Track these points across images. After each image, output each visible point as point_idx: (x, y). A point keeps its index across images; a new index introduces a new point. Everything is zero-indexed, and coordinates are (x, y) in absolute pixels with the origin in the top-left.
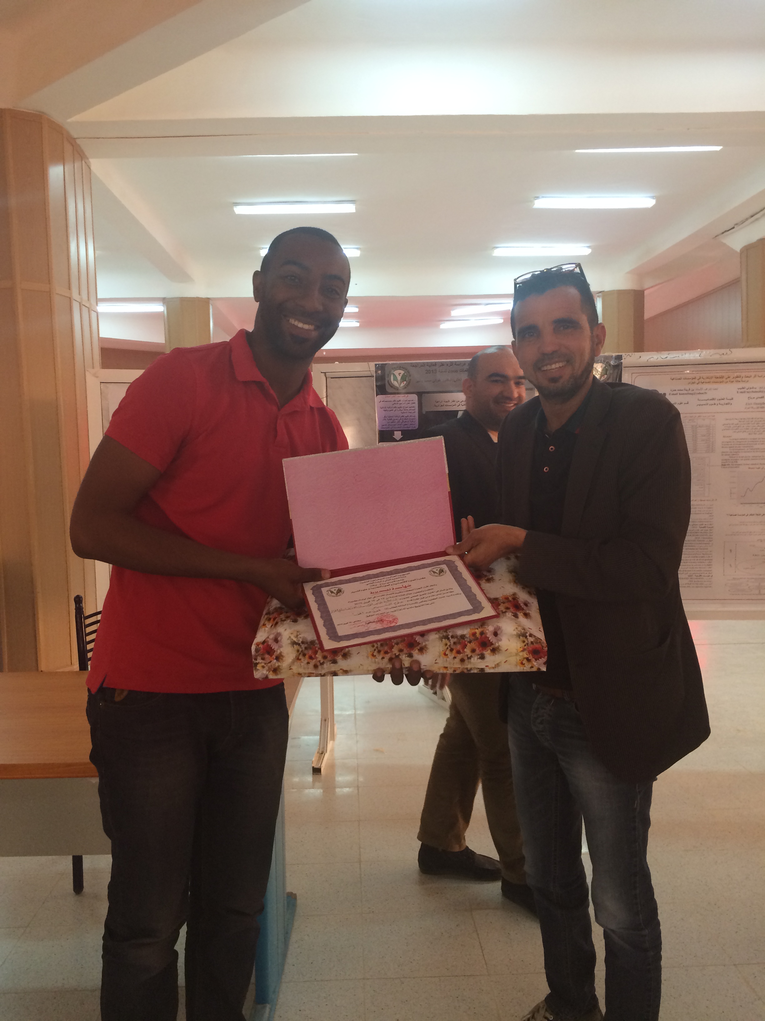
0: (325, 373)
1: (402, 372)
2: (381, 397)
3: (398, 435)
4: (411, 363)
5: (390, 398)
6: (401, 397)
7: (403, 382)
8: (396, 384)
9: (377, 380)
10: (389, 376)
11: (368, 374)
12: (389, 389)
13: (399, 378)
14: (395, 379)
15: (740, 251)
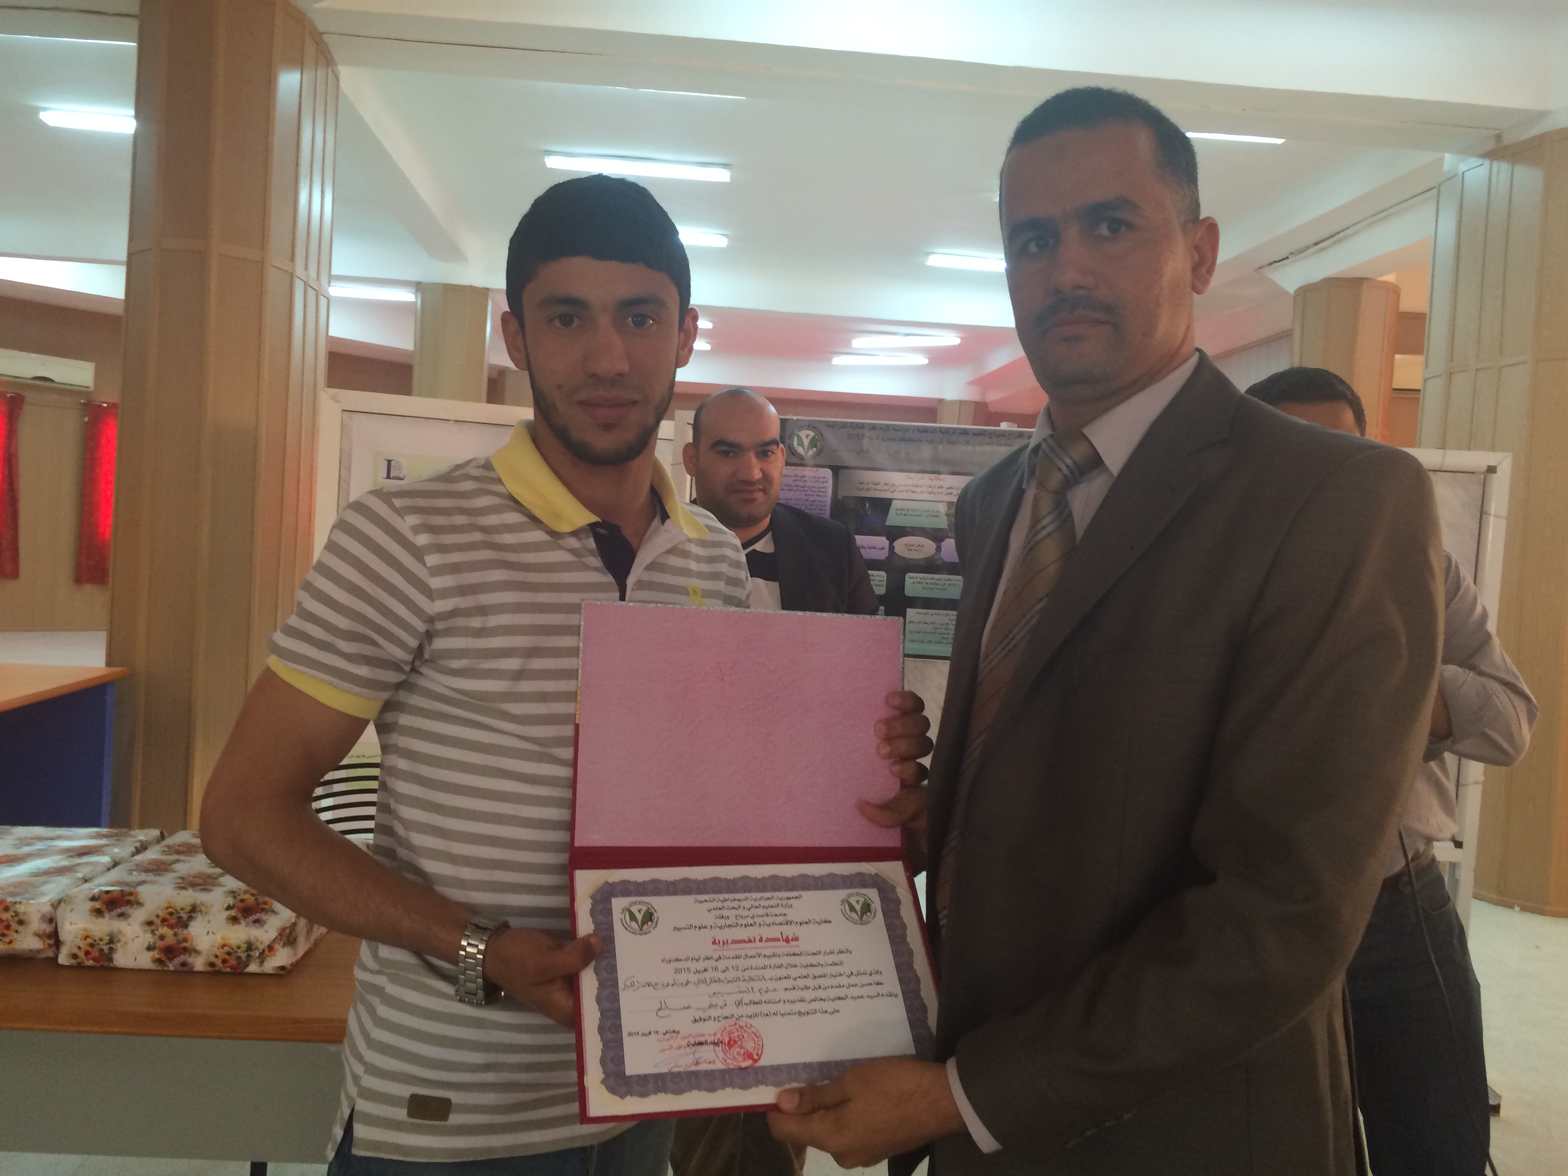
1: (812, 434)
4: (826, 422)
6: (807, 472)
7: (812, 448)
8: (800, 450)
10: (791, 437)
13: (806, 442)
14: (801, 444)
15: (1296, 291)
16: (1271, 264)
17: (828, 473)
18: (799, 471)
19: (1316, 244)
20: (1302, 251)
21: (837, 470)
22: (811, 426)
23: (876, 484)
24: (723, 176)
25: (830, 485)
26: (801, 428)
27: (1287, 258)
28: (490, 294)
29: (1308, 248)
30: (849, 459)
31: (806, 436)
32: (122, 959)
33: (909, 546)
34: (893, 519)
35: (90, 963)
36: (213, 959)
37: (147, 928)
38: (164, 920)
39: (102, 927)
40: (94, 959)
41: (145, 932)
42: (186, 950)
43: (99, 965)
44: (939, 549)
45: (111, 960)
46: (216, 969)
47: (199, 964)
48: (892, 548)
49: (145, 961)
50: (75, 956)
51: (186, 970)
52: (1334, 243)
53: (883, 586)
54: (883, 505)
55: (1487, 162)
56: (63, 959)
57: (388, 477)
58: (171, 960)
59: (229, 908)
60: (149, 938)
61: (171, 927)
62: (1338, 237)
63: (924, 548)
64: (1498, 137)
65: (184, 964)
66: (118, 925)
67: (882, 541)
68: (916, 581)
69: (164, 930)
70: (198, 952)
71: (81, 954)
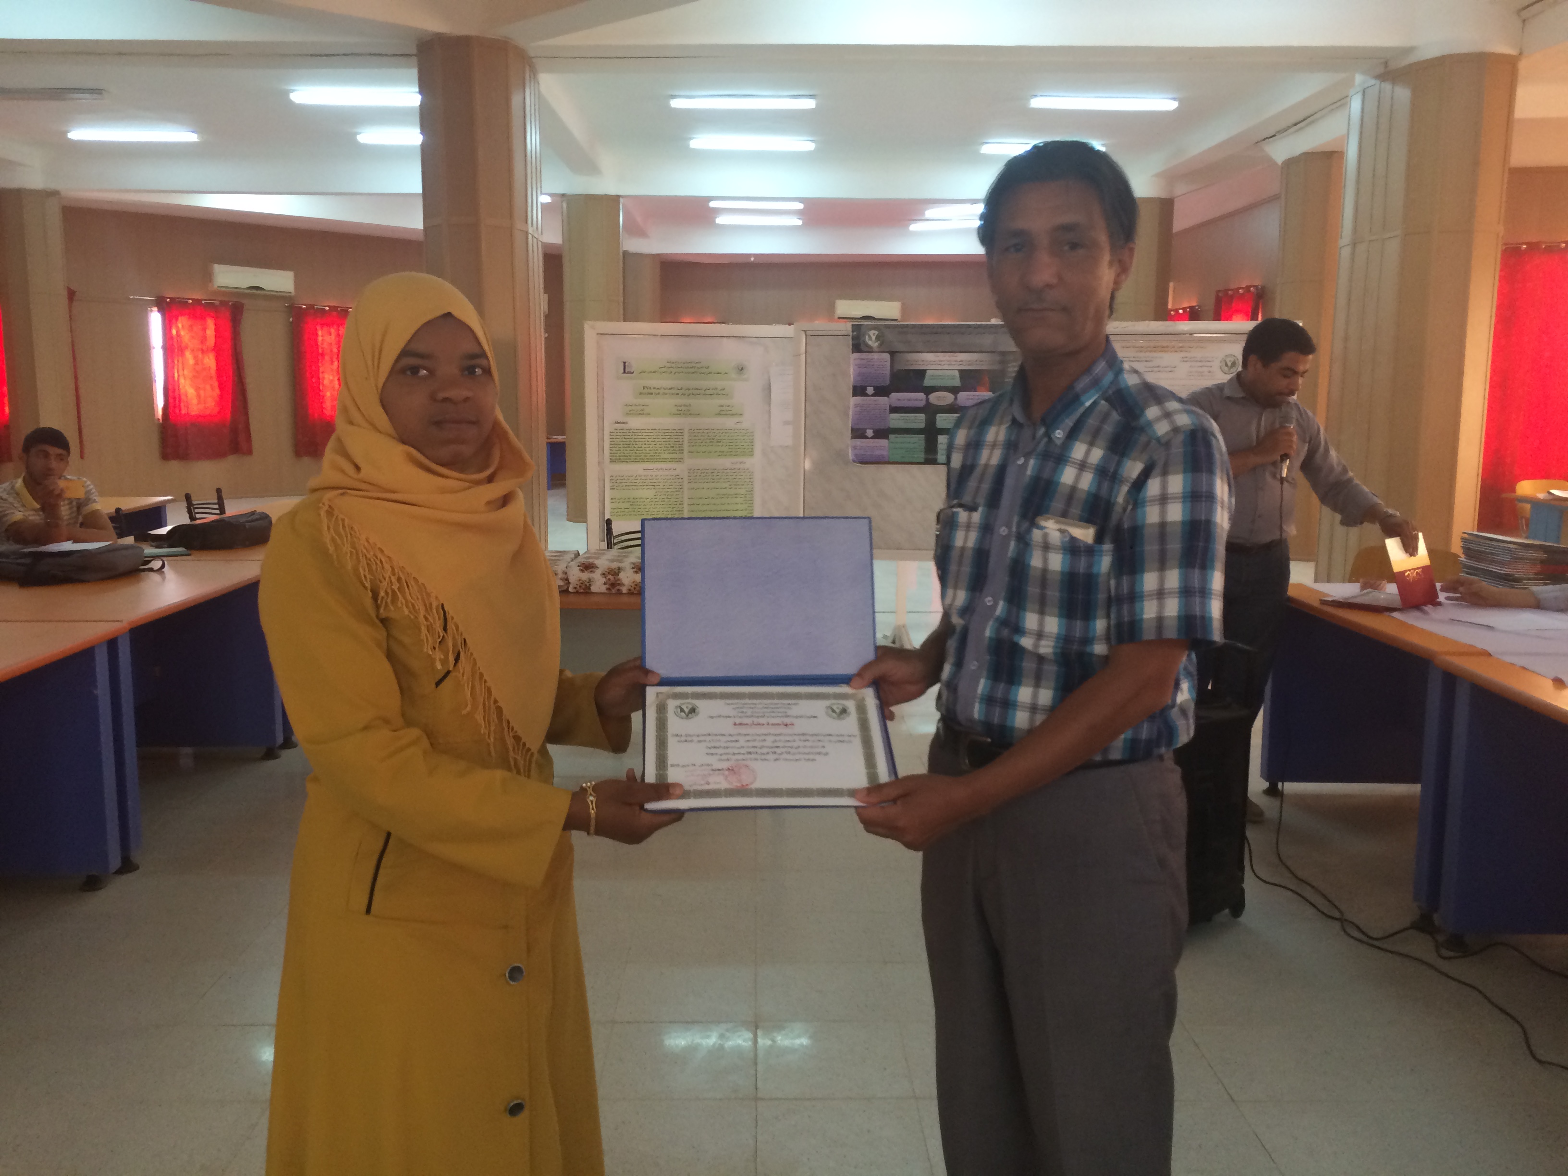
0: (805, 331)
1: (876, 333)
2: (856, 355)
3: (870, 390)
4: (885, 325)
5: (864, 355)
6: (876, 356)
7: (877, 342)
8: (870, 343)
9: (853, 339)
10: (864, 335)
11: (844, 333)
12: (863, 347)
13: (874, 338)
14: (870, 338)
15: (1282, 164)
16: (1264, 139)
17: (887, 356)
18: (870, 356)
19: (1295, 124)
20: (1286, 130)
21: (893, 354)
22: (875, 328)
23: (916, 361)
24: (809, 104)
25: (888, 364)
26: (871, 329)
27: (1274, 136)
28: (622, 200)
29: (1289, 128)
30: (901, 347)
31: (873, 334)
32: (594, 589)
33: (939, 398)
34: (927, 382)
35: (582, 591)
36: (630, 588)
37: (603, 576)
38: (609, 573)
39: (585, 576)
40: (583, 589)
41: (603, 577)
42: (619, 584)
43: (584, 591)
44: (956, 398)
45: (590, 589)
46: (631, 591)
47: (624, 590)
48: (927, 399)
49: (603, 589)
50: (575, 588)
51: (620, 593)
52: (1307, 125)
53: (923, 422)
54: (922, 373)
55: (1377, 82)
56: (571, 590)
57: (624, 372)
58: (613, 588)
59: (633, 568)
60: (604, 580)
61: (612, 575)
62: (1308, 120)
63: (946, 398)
64: (1386, 64)
65: (619, 590)
66: (591, 575)
67: (921, 395)
68: (943, 418)
69: (610, 577)
70: (624, 585)
71: (578, 587)
